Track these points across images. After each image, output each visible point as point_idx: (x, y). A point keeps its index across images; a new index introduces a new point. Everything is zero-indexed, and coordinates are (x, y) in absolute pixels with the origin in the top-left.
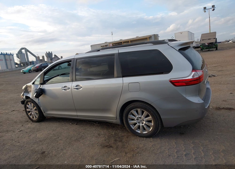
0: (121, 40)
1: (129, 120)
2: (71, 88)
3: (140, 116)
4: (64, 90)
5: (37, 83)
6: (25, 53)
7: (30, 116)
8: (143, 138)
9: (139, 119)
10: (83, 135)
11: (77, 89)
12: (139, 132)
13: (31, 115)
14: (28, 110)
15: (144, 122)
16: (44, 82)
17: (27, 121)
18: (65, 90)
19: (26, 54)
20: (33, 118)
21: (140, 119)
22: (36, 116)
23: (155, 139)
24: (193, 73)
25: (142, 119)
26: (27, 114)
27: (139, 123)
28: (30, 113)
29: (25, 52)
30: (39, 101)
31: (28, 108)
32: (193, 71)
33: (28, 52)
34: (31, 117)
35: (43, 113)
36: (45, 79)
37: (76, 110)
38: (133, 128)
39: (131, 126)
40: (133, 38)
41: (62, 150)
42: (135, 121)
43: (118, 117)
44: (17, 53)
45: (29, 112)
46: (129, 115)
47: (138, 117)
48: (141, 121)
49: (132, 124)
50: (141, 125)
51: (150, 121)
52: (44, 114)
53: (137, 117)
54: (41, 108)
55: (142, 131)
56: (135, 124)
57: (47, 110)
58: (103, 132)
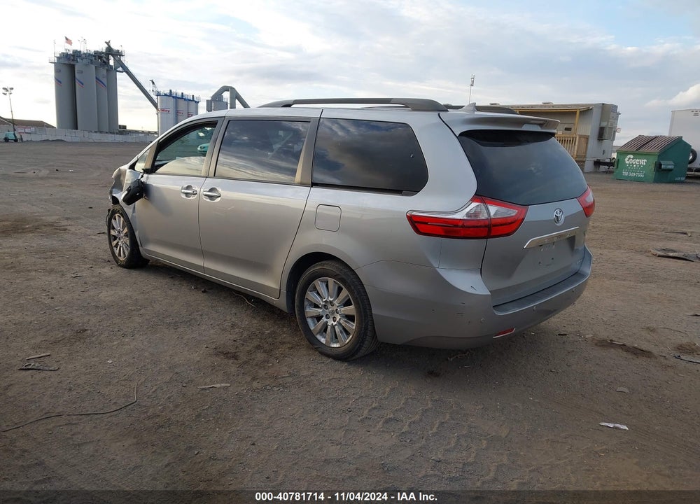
0: (495, 104)
1: (306, 303)
2: (198, 193)
3: (331, 300)
4: (184, 196)
5: (140, 167)
6: (229, 102)
7: (115, 249)
8: (324, 359)
9: (330, 306)
10: (198, 318)
11: (211, 197)
12: (323, 340)
13: (116, 246)
14: (113, 233)
15: (338, 317)
16: (152, 170)
17: (109, 261)
18: (187, 196)
19: (231, 104)
20: (120, 255)
21: (331, 308)
22: (126, 251)
23: (352, 369)
24: (474, 205)
25: (334, 308)
26: (110, 243)
27: (327, 317)
28: (115, 242)
29: (231, 98)
30: (134, 214)
31: (114, 228)
32: (473, 200)
33: (237, 100)
34: (117, 252)
35: (138, 246)
36: (156, 163)
37: (202, 253)
38: (312, 328)
39: (309, 321)
40: (532, 106)
41: (124, 335)
42: (320, 310)
43: (284, 291)
44: (210, 99)
45: (115, 238)
46: (308, 292)
47: (326, 301)
48: (333, 312)
49: (311, 317)
50: (331, 322)
51: (350, 318)
52: (140, 248)
53: (324, 300)
54: (137, 234)
55: (329, 340)
56: (319, 318)
57: (148, 241)
58: (247, 323)
